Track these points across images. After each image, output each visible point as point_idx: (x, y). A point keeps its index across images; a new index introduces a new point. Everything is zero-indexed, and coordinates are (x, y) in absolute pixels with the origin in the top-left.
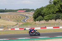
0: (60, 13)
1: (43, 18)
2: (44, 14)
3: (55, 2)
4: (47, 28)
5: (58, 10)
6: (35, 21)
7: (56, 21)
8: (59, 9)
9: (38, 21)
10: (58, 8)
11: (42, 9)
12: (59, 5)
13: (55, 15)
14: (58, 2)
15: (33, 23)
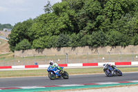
0: (68, 33)
1: (32, 44)
2: (33, 35)
3: (58, 8)
4: (40, 66)
5: (64, 26)
6: (13, 51)
7: (59, 50)
8: (67, 25)
9: (19, 50)
10: (65, 23)
11: (28, 23)
12: (67, 16)
13: (58, 37)
14: (63, 10)
15: (9, 55)
